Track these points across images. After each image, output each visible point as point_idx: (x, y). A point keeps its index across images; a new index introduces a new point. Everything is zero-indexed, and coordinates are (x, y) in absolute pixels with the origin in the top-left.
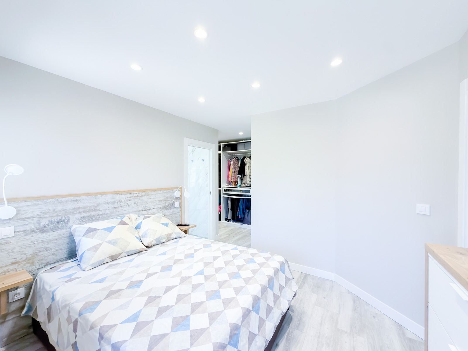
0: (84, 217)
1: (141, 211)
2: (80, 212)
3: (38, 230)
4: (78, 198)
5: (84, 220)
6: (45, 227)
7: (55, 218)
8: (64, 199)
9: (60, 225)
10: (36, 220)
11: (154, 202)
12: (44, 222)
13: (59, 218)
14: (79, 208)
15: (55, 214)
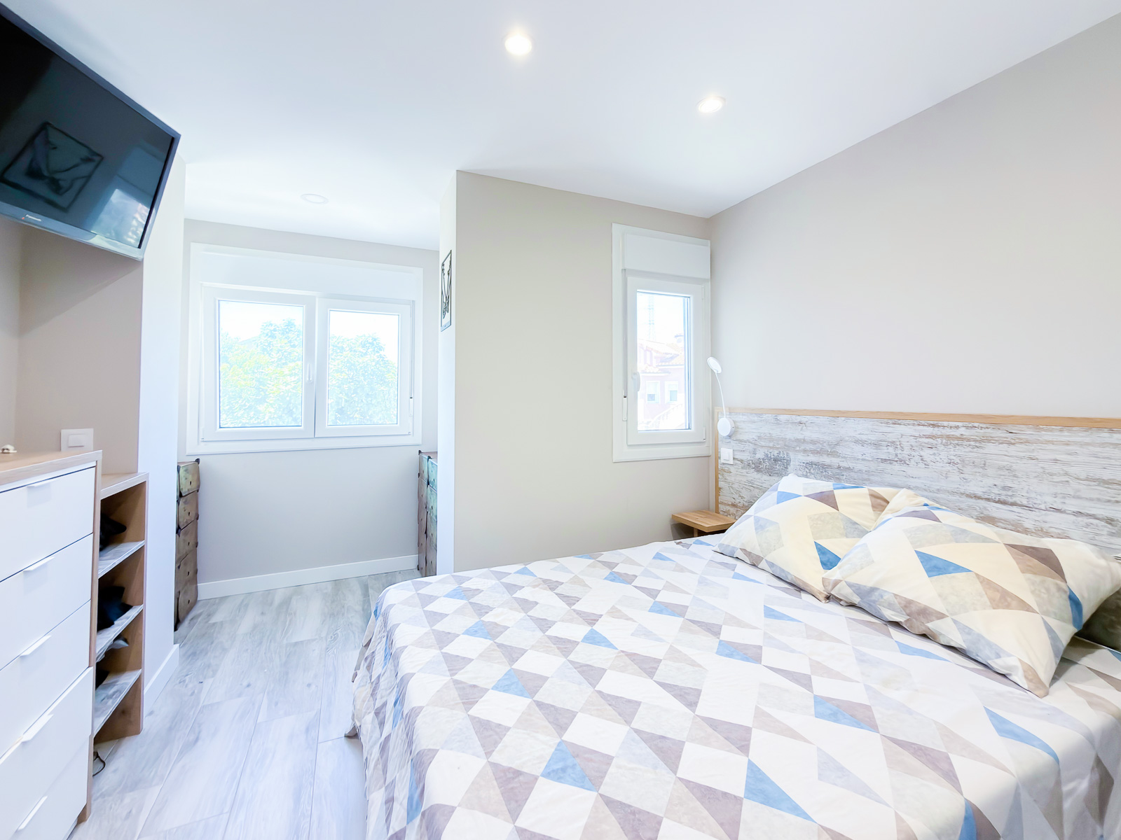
0: (812, 464)
1: (979, 498)
2: (805, 451)
3: (754, 466)
4: (803, 419)
5: (812, 471)
6: (760, 463)
7: (771, 450)
8: (783, 418)
9: (777, 467)
10: (751, 447)
11: (1056, 479)
12: (760, 455)
13: (776, 453)
14: (804, 441)
15: (771, 445)
